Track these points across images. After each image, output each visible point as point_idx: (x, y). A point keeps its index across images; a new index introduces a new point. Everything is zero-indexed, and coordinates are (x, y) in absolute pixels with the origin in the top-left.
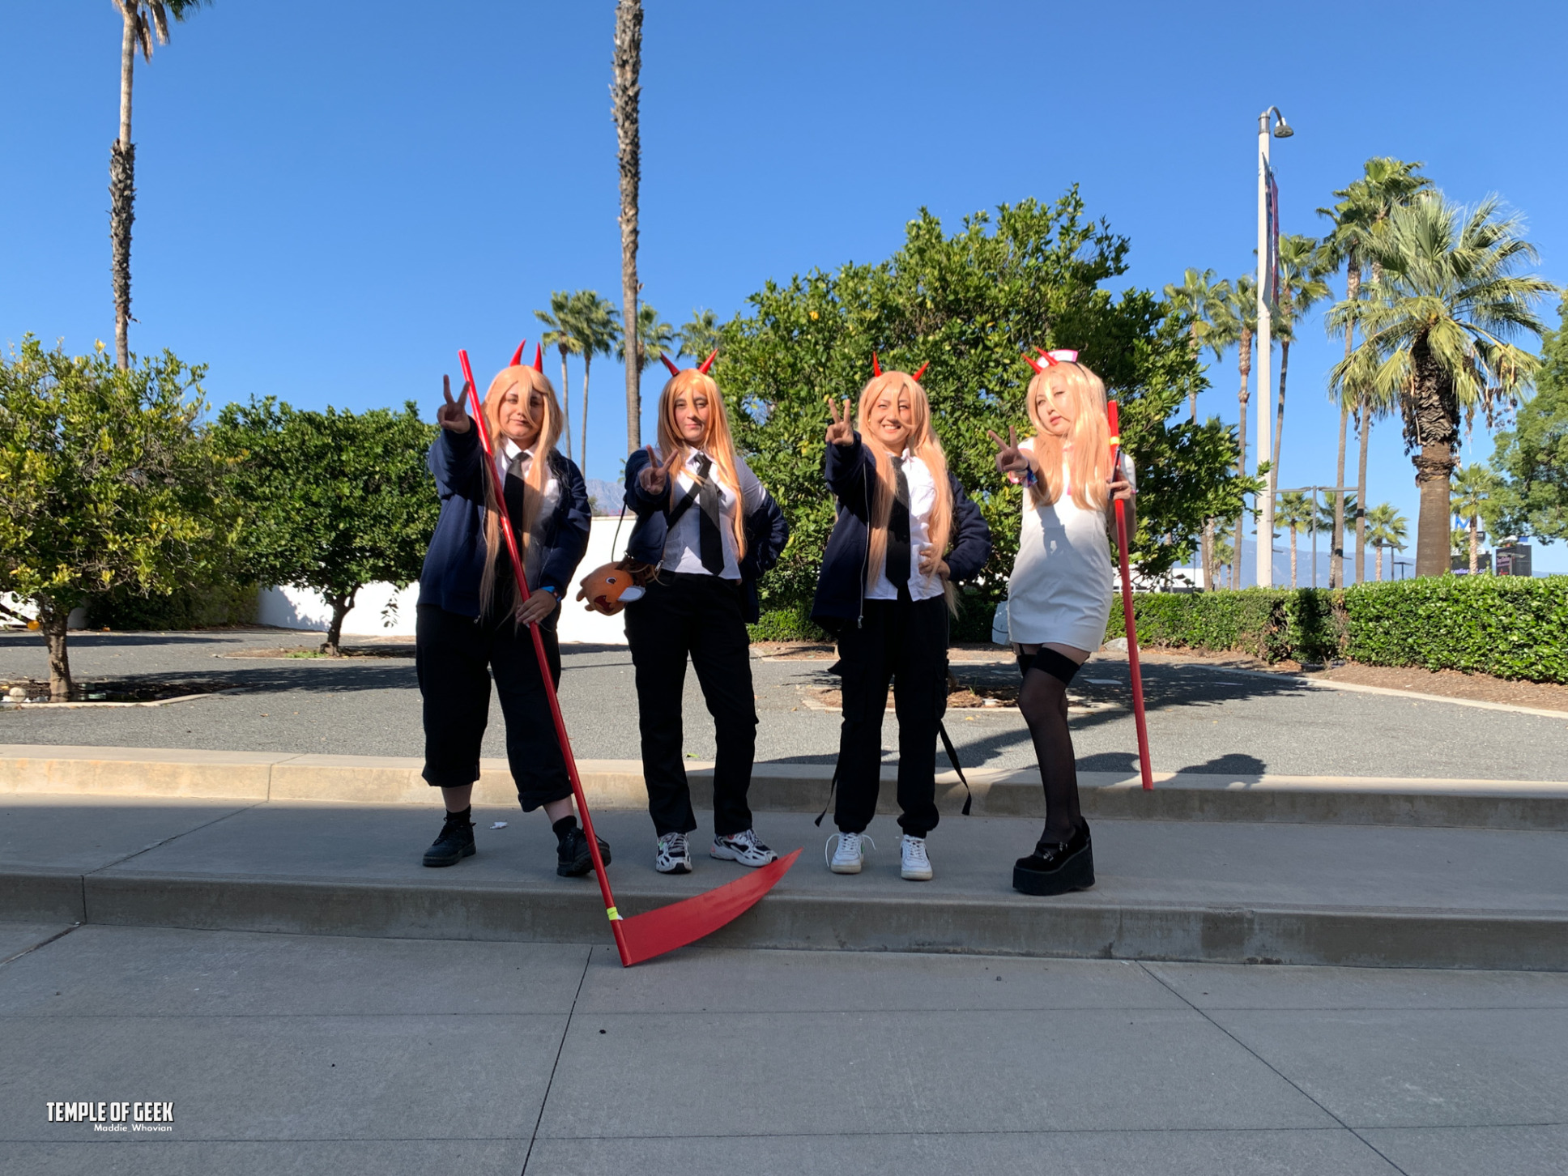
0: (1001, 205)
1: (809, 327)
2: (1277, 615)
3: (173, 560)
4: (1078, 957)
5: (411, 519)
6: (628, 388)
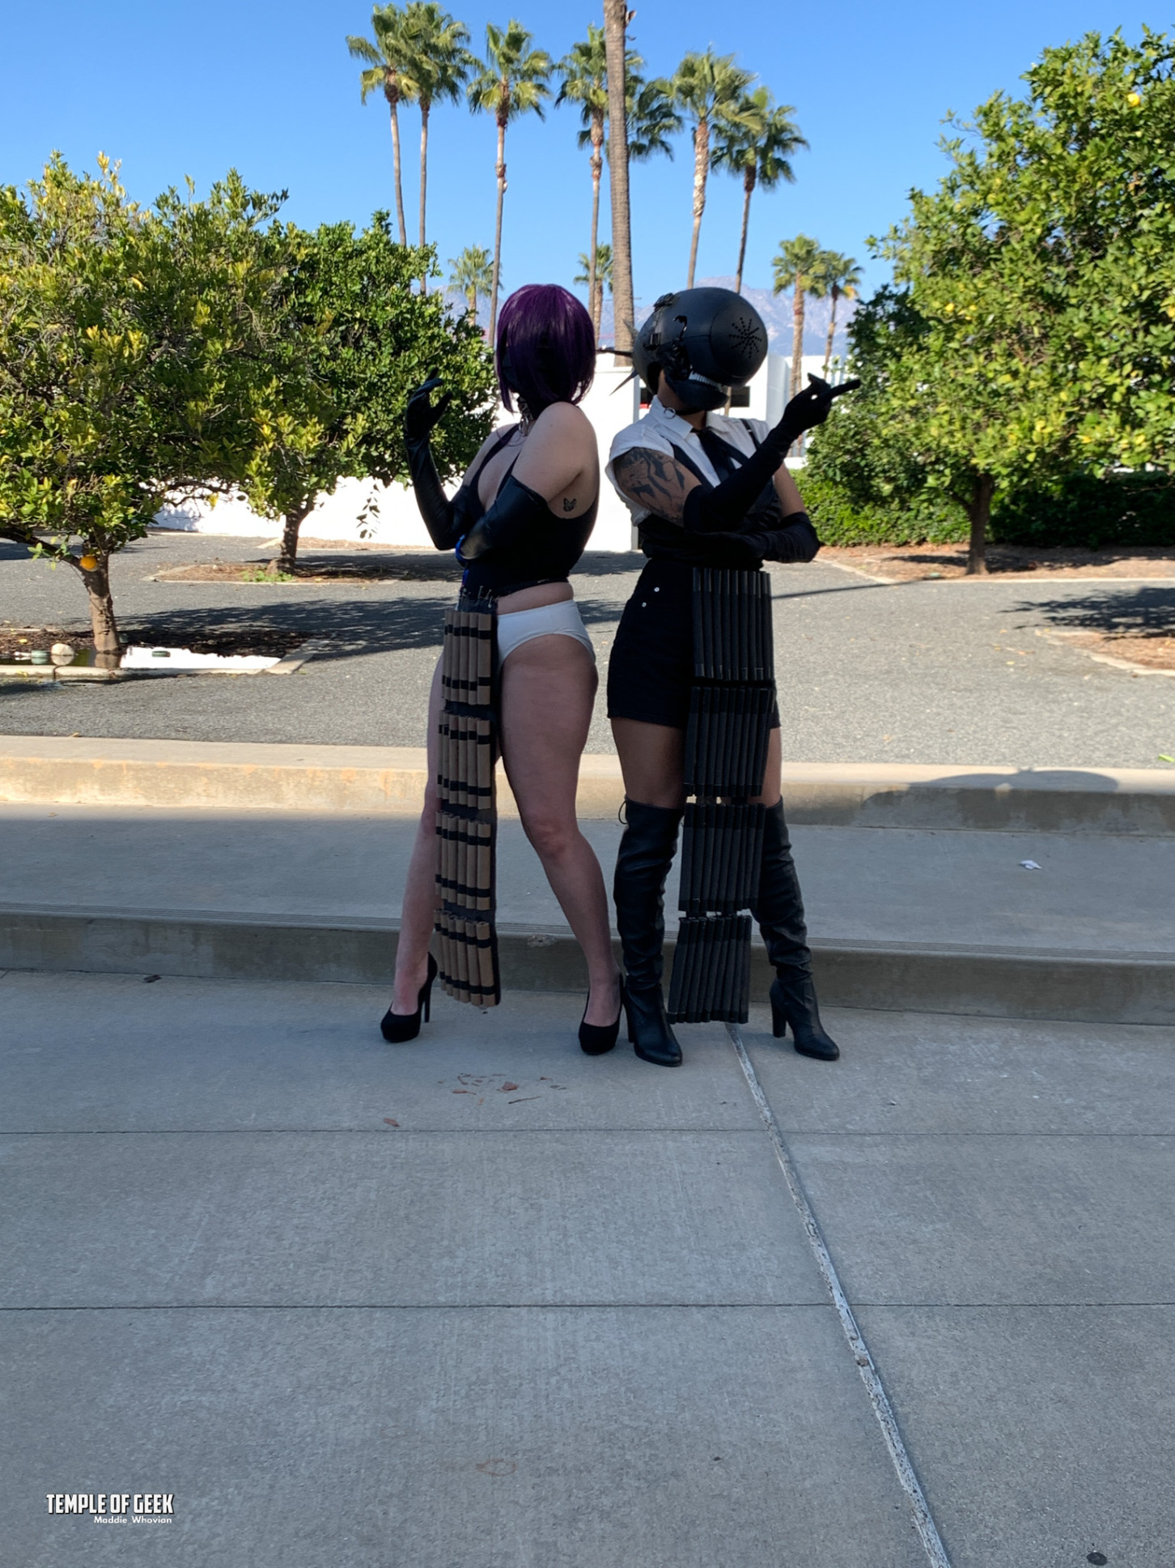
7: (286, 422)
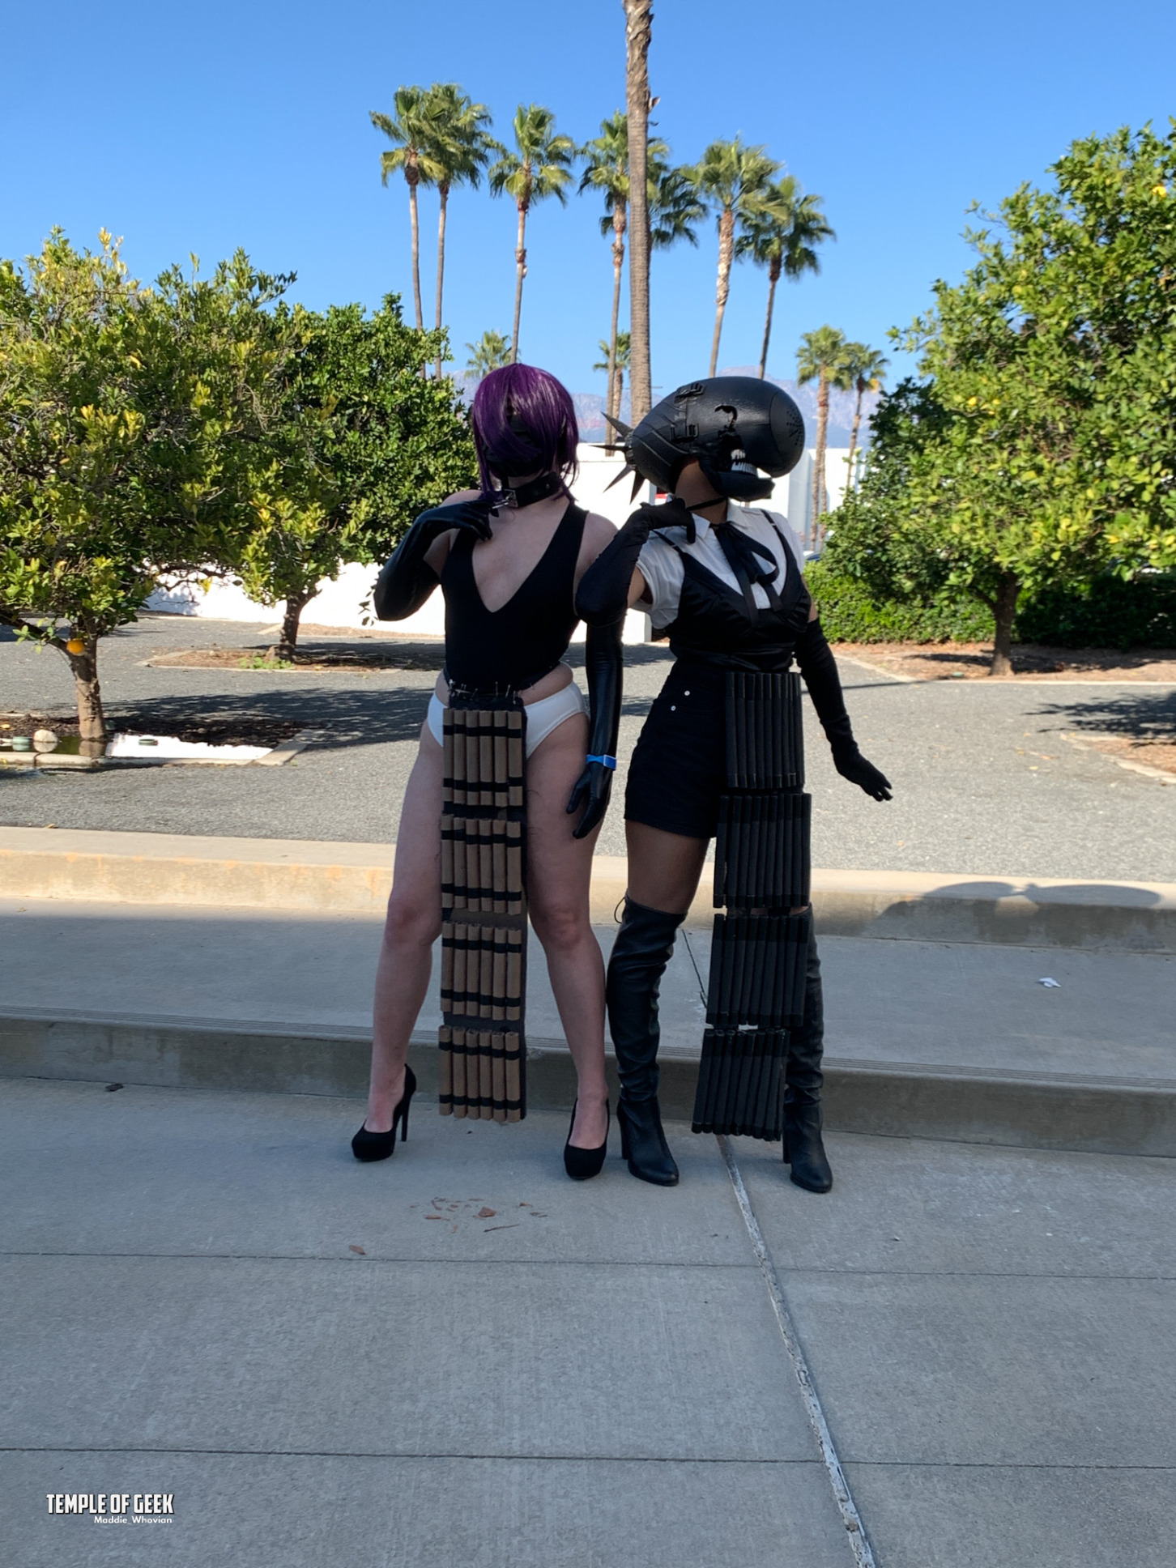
7: (285, 506)
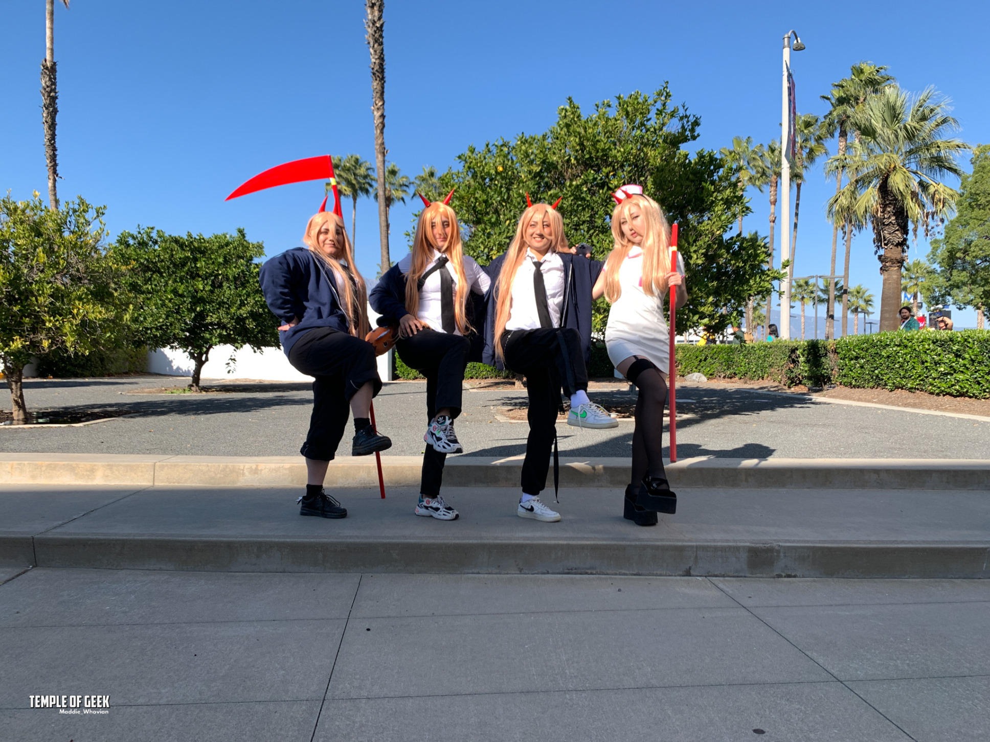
0: (618, 96)
1: (496, 176)
2: (793, 357)
3: (89, 332)
4: (670, 576)
5: (242, 304)
6: (380, 218)
